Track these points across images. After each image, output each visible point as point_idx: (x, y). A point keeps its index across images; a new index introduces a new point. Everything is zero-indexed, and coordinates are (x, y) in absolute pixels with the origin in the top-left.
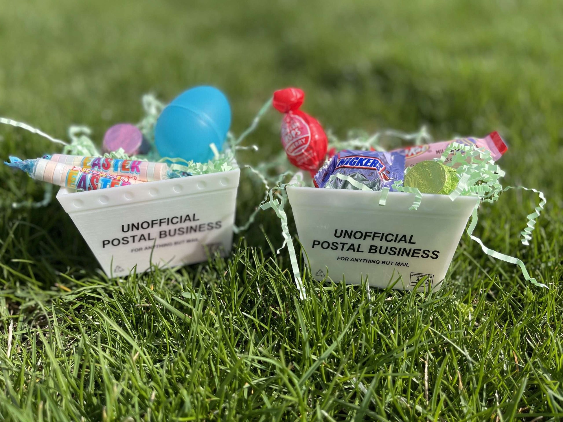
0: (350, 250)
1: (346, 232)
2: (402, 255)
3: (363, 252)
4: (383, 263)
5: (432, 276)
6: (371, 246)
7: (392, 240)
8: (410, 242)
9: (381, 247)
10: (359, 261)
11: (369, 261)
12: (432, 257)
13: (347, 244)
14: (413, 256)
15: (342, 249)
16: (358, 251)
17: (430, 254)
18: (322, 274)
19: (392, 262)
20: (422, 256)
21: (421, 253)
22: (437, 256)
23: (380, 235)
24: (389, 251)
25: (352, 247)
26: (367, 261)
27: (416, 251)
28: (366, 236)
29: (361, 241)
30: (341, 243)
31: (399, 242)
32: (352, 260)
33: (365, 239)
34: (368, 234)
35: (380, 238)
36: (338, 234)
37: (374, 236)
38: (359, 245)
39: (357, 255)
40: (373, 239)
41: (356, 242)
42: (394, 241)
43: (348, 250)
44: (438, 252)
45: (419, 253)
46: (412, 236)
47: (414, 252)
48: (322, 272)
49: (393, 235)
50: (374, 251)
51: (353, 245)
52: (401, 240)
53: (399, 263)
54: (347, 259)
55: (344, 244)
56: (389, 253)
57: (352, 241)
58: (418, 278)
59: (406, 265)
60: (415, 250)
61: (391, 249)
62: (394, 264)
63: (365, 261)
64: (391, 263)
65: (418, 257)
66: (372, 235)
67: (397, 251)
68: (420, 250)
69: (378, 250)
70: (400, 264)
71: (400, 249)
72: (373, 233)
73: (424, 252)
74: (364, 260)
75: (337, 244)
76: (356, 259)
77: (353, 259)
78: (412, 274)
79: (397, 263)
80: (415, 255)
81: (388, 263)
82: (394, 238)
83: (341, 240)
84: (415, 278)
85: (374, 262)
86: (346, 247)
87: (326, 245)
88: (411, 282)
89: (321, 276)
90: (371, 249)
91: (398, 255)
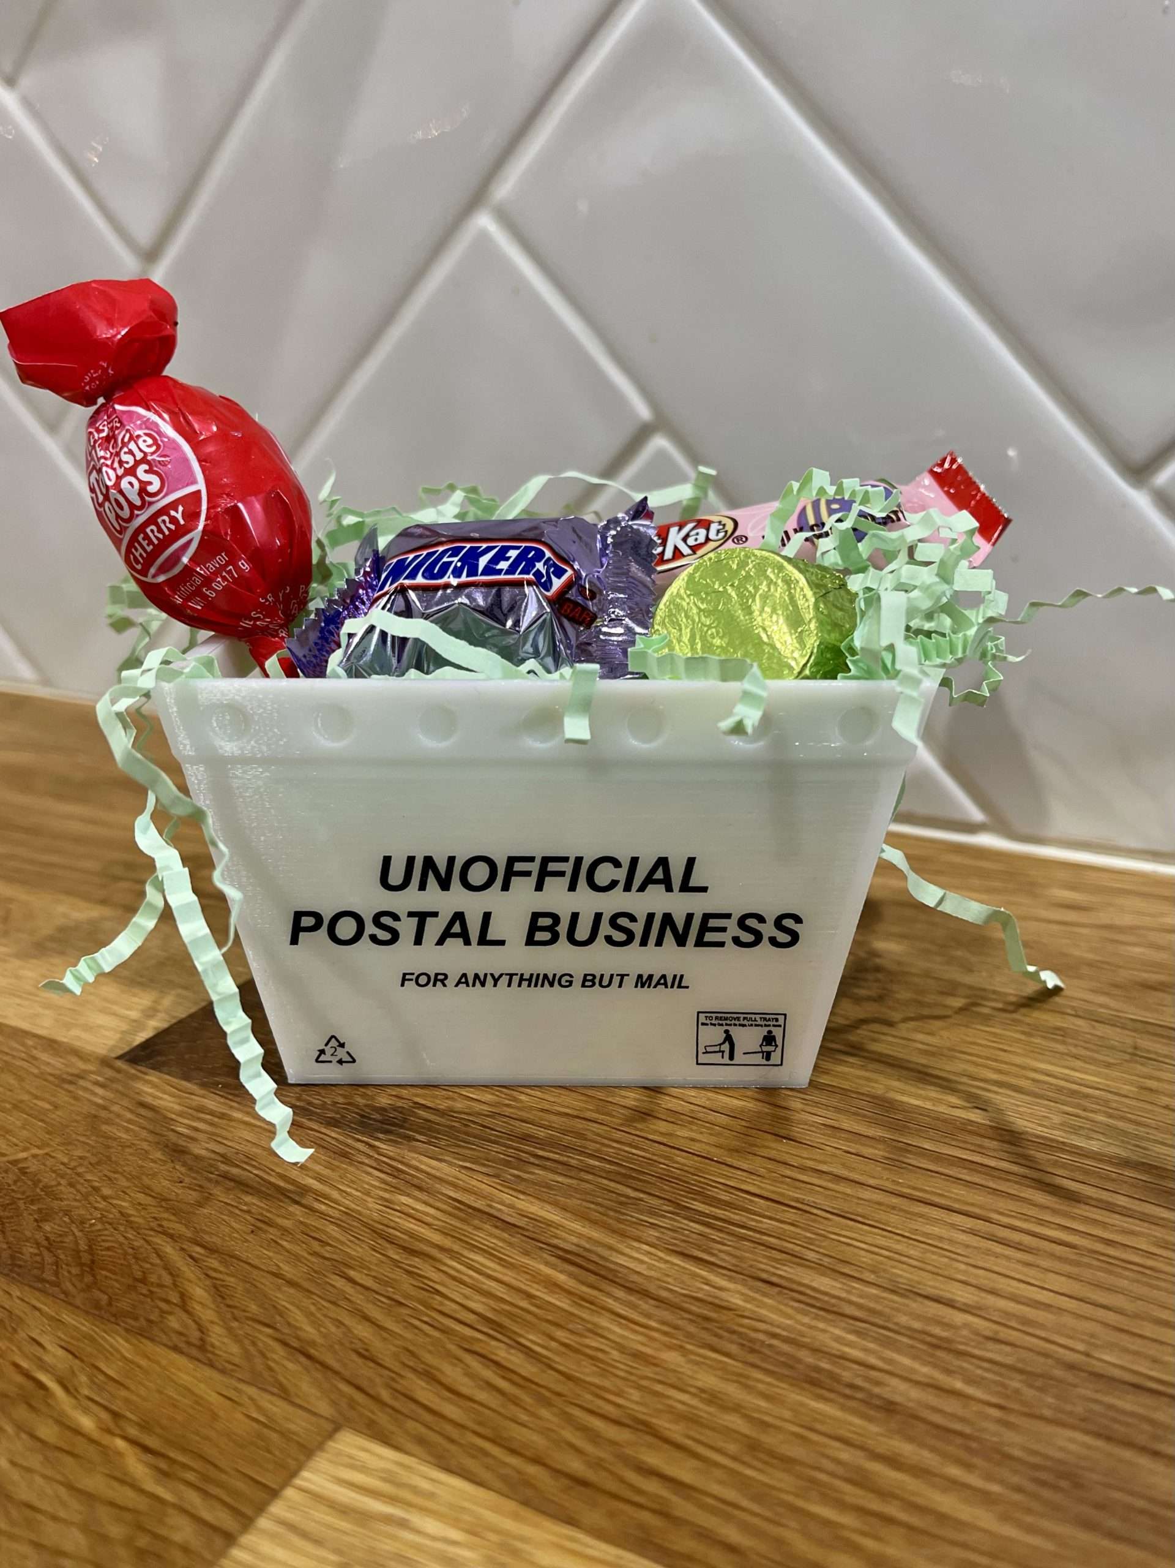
0: (448, 940)
1: (429, 862)
2: (659, 943)
3: (502, 943)
4: (589, 981)
5: (781, 1018)
6: (536, 916)
7: (614, 884)
8: (685, 887)
9: (575, 917)
10: (490, 981)
11: (530, 980)
12: (773, 941)
13: (435, 914)
14: (700, 943)
15: (418, 941)
16: (483, 941)
17: (768, 930)
18: (341, 1054)
19: (622, 976)
20: (737, 941)
21: (733, 929)
22: (795, 938)
23: (568, 867)
24: (605, 929)
25: (456, 928)
26: (522, 979)
27: (713, 923)
28: (510, 873)
29: (492, 899)
30: (411, 914)
31: (642, 889)
32: (463, 980)
33: (506, 887)
34: (518, 867)
35: (566, 881)
36: (395, 877)
37: (544, 874)
38: (487, 916)
39: (477, 959)
40: (539, 887)
41: (472, 905)
42: (621, 885)
43: (440, 942)
44: (798, 920)
45: (723, 930)
46: (691, 862)
47: (704, 928)
48: (342, 1045)
49: (617, 864)
50: (546, 936)
51: (459, 917)
52: (649, 880)
53: (650, 977)
54: (440, 979)
55: (422, 917)
56: (609, 940)
57: (457, 899)
58: (726, 1032)
59: (678, 982)
60: (707, 917)
61: (613, 922)
62: (630, 982)
63: (516, 979)
64: (616, 980)
65: (721, 944)
66: (534, 867)
67: (638, 928)
68: (728, 916)
69: (563, 928)
70: (654, 983)
71: (651, 917)
72: (538, 861)
73: (742, 923)
74: (511, 975)
75: (396, 918)
76: (476, 976)
77: (464, 975)
78: (702, 1017)
79: (640, 976)
80: (709, 937)
81: (605, 982)
82: (621, 874)
83: (411, 899)
84: (713, 1035)
85: (548, 980)
86: (435, 929)
87: (347, 927)
88: (701, 1049)
89: (340, 1062)
90: (533, 928)
91: (644, 943)
